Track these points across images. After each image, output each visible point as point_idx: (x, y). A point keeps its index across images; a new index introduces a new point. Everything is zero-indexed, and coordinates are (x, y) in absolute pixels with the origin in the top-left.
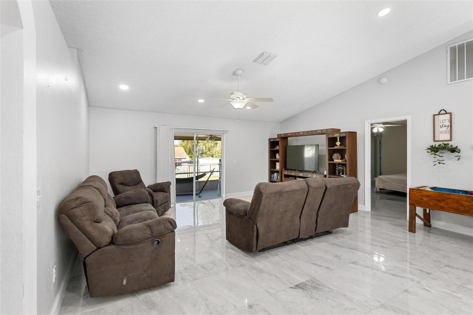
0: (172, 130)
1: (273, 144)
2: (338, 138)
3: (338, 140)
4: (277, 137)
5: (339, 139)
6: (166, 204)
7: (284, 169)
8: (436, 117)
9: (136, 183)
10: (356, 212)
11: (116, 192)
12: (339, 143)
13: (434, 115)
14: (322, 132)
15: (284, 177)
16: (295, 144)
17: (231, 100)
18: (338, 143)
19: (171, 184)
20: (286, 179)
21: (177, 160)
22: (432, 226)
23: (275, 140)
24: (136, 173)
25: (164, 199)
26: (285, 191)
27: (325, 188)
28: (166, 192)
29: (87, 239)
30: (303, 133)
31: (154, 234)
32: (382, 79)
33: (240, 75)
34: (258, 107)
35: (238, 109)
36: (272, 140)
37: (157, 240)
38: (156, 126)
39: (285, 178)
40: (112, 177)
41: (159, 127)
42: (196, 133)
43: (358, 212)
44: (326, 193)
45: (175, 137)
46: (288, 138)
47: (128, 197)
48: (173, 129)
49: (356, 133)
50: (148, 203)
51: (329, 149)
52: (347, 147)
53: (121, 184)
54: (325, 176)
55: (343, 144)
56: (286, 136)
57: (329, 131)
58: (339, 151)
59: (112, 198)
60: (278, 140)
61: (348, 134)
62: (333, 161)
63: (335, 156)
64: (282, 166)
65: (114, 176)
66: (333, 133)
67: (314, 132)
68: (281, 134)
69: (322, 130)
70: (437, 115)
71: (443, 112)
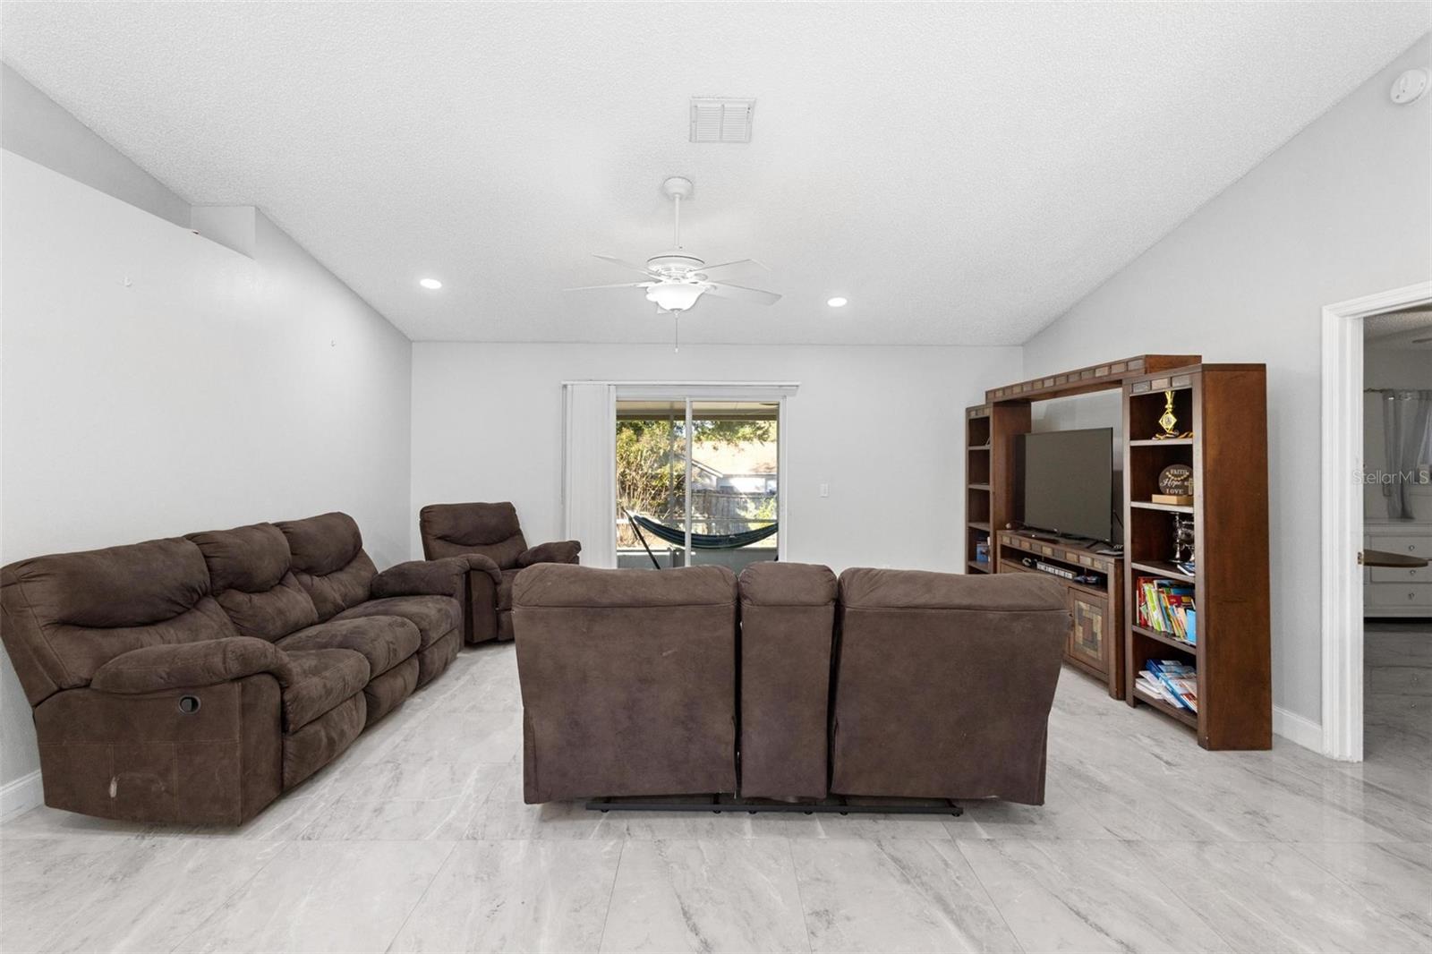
1: (977, 428)
2: (1169, 396)
3: (1169, 406)
4: (983, 402)
5: (1174, 403)
7: (1008, 526)
9: (501, 537)
12: (1173, 420)
14: (1110, 374)
15: (1002, 557)
18: (1168, 421)
20: (1007, 562)
23: (980, 416)
24: (505, 512)
30: (1055, 382)
32: (1402, 82)
34: (780, 296)
35: (673, 310)
36: (973, 415)
38: (564, 383)
39: (1003, 560)
41: (572, 385)
42: (690, 396)
45: (618, 411)
46: (1033, 404)
48: (612, 388)
49: (1264, 366)
50: (451, 595)
51: (1133, 448)
52: (1196, 440)
53: (443, 538)
54: (1120, 563)
55: (1184, 426)
56: (1009, 397)
57: (1132, 366)
58: (1182, 456)
59: (366, 574)
60: (989, 412)
61: (1198, 377)
62: (1149, 500)
63: (1170, 477)
64: (1003, 513)
65: (428, 516)
66: (1150, 376)
67: (1086, 376)
68: (994, 391)
69: (1110, 366)
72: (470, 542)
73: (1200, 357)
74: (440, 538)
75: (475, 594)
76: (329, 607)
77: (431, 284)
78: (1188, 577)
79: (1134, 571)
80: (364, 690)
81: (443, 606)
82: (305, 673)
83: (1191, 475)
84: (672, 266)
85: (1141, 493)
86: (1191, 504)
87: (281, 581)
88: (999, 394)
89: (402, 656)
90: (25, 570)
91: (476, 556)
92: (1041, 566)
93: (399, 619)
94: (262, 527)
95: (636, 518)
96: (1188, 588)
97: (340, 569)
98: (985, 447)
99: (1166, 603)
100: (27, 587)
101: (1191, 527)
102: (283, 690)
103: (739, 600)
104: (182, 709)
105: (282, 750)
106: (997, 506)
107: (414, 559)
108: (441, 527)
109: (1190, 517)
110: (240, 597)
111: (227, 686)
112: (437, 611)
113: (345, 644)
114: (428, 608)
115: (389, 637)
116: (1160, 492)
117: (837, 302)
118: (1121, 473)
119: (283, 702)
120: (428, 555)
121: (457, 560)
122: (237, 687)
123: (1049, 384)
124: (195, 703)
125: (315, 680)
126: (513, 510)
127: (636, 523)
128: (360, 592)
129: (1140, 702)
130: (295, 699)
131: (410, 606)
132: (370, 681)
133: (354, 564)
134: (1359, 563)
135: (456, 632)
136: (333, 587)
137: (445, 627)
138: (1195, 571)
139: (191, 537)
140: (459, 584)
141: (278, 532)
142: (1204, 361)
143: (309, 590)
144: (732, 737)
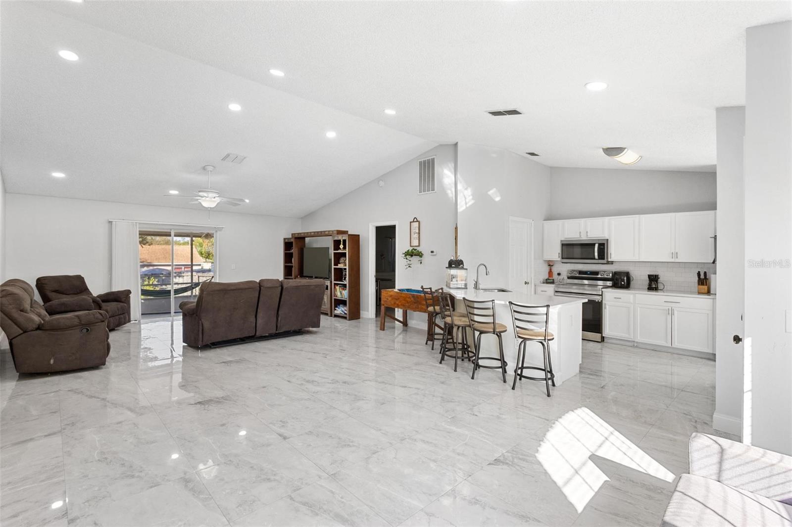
0: (136, 225)
1: (288, 245)
2: (342, 241)
3: (342, 243)
4: (291, 237)
6: (122, 316)
7: (299, 276)
8: (412, 223)
9: (78, 291)
10: (357, 319)
11: (45, 298)
12: (343, 246)
13: (411, 222)
14: (329, 233)
16: (315, 246)
17: (200, 198)
18: (341, 246)
19: (131, 293)
21: (182, 268)
22: (409, 325)
23: (289, 241)
24: (80, 279)
25: (118, 310)
26: (229, 289)
27: (280, 288)
28: (122, 302)
29: (13, 324)
30: (314, 233)
31: (83, 322)
32: (380, 182)
33: (211, 171)
35: (208, 207)
36: (287, 241)
37: (87, 329)
38: (110, 220)
40: (41, 283)
41: (116, 221)
42: (172, 228)
43: (361, 320)
44: (283, 294)
46: (306, 239)
47: (63, 304)
48: (138, 224)
49: (359, 235)
51: (334, 253)
52: (347, 251)
53: (55, 291)
54: (331, 282)
55: (345, 248)
56: (299, 236)
57: (334, 232)
58: (344, 255)
60: (292, 240)
61: (347, 237)
62: (337, 266)
63: (342, 260)
64: (297, 273)
65: (44, 281)
66: (338, 235)
67: (323, 233)
68: (295, 234)
69: (329, 231)
70: (412, 222)
71: (415, 220)
72: (68, 293)
74: (53, 291)
78: (345, 283)
79: (334, 283)
83: (346, 260)
84: (210, 194)
85: (336, 264)
86: (346, 266)
88: (296, 235)
96: (345, 286)
98: (291, 252)
99: (341, 290)
101: (346, 272)
106: (295, 271)
108: (53, 286)
109: (345, 269)
116: (340, 264)
118: (331, 260)
123: (312, 234)
126: (83, 278)
129: (336, 316)
138: (346, 282)
142: (349, 233)
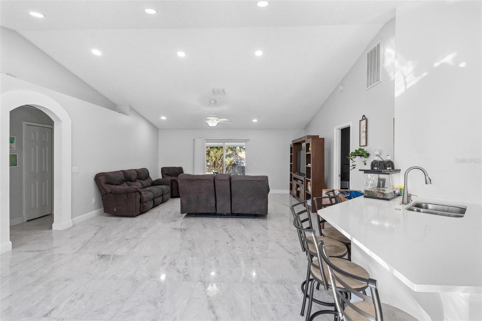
3: (310, 146)
7: (296, 172)
8: (361, 122)
15: (294, 179)
18: (310, 149)
20: (294, 181)
24: (179, 169)
27: (229, 180)
35: (212, 126)
36: (291, 146)
41: (196, 139)
42: (224, 142)
48: (205, 140)
49: (324, 138)
50: (168, 185)
51: (306, 154)
52: (311, 153)
53: (166, 174)
54: (305, 178)
56: (295, 142)
57: (306, 137)
59: (150, 181)
60: (293, 146)
61: (311, 141)
62: (308, 165)
64: (295, 169)
65: (163, 169)
66: (308, 140)
67: (302, 139)
68: (293, 141)
70: (361, 120)
71: (364, 118)
72: (172, 175)
73: (319, 136)
74: (165, 174)
75: (173, 186)
76: (144, 186)
77: (163, 118)
79: (307, 180)
80: (152, 199)
81: (167, 187)
82: (143, 194)
84: (212, 118)
87: (136, 180)
89: (159, 195)
90: (100, 174)
91: (173, 178)
92: (298, 181)
93: (158, 188)
94: (132, 170)
95: (215, 172)
97: (146, 179)
98: (292, 154)
100: (101, 177)
101: (311, 170)
102: (141, 196)
103: (214, 179)
104: (125, 197)
105: (140, 206)
106: (293, 168)
107: (159, 178)
108: (166, 172)
110: (130, 182)
111: (133, 193)
112: (165, 188)
113: (149, 191)
114: (164, 187)
115: (157, 191)
117: (255, 121)
119: (140, 198)
120: (163, 177)
121: (169, 179)
122: (135, 193)
123: (299, 140)
124: (128, 196)
125: (145, 195)
126: (182, 168)
127: (215, 174)
128: (150, 184)
130: (142, 197)
131: (160, 186)
132: (154, 198)
133: (148, 178)
134: (339, 176)
135: (169, 193)
136: (145, 183)
137: (167, 191)
138: (311, 178)
139: (121, 171)
140: (170, 183)
141: (135, 171)
143: (141, 183)
144: (214, 203)
